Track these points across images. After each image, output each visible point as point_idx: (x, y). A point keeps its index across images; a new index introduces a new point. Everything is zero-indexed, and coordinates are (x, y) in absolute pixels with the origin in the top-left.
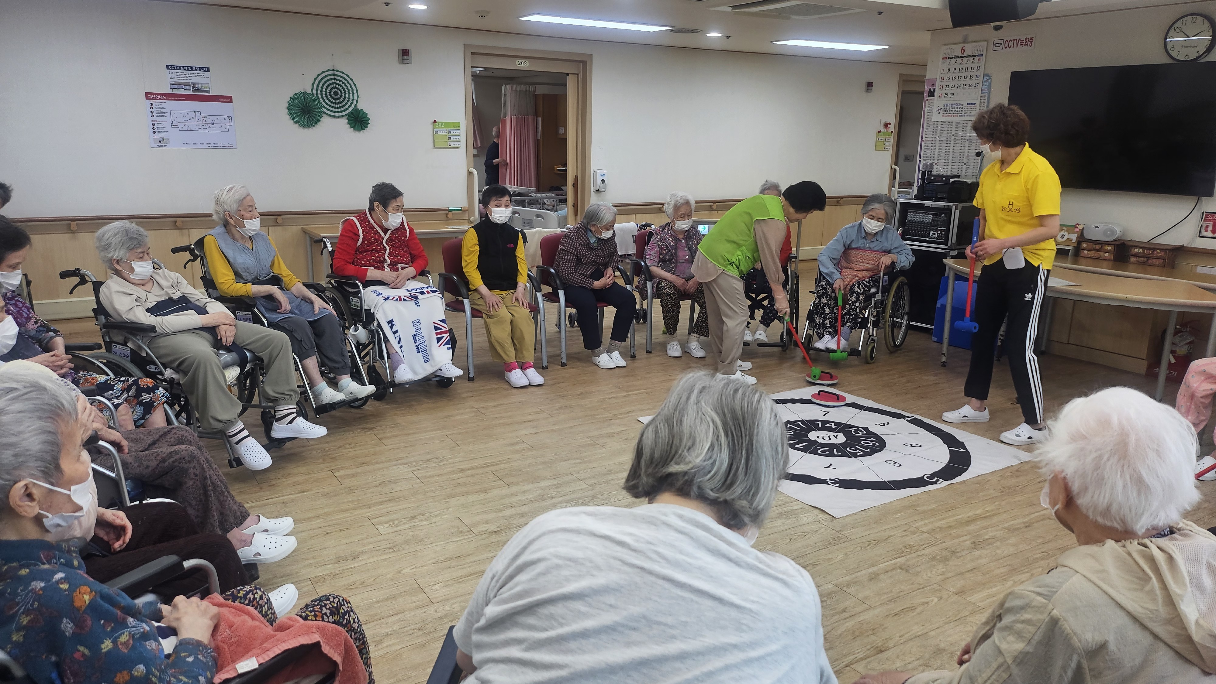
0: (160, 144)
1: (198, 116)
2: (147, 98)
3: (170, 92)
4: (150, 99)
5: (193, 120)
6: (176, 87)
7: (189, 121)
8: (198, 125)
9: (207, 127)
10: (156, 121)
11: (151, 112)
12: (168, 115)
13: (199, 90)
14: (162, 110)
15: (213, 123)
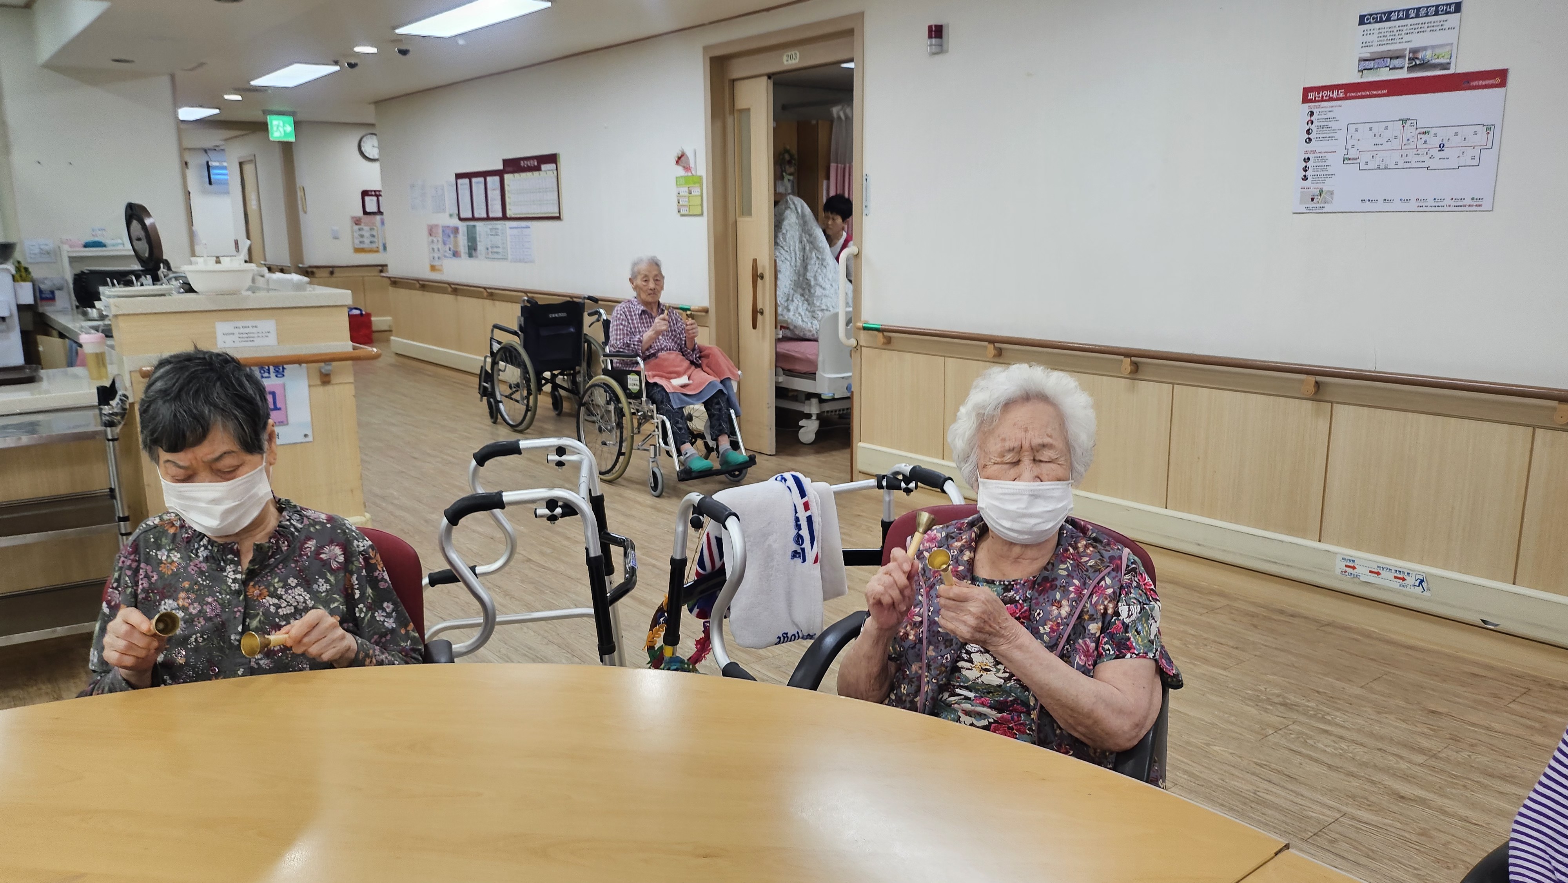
0: (1311, 205)
1: (1410, 131)
2: (1305, 100)
3: (1356, 78)
4: (1311, 101)
5: (1396, 144)
6: (1371, 64)
7: (1387, 146)
8: (1404, 153)
9: (1426, 158)
10: (1314, 152)
11: (1308, 132)
12: (1341, 136)
13: (1425, 65)
14: (1330, 124)
15: (1442, 147)
